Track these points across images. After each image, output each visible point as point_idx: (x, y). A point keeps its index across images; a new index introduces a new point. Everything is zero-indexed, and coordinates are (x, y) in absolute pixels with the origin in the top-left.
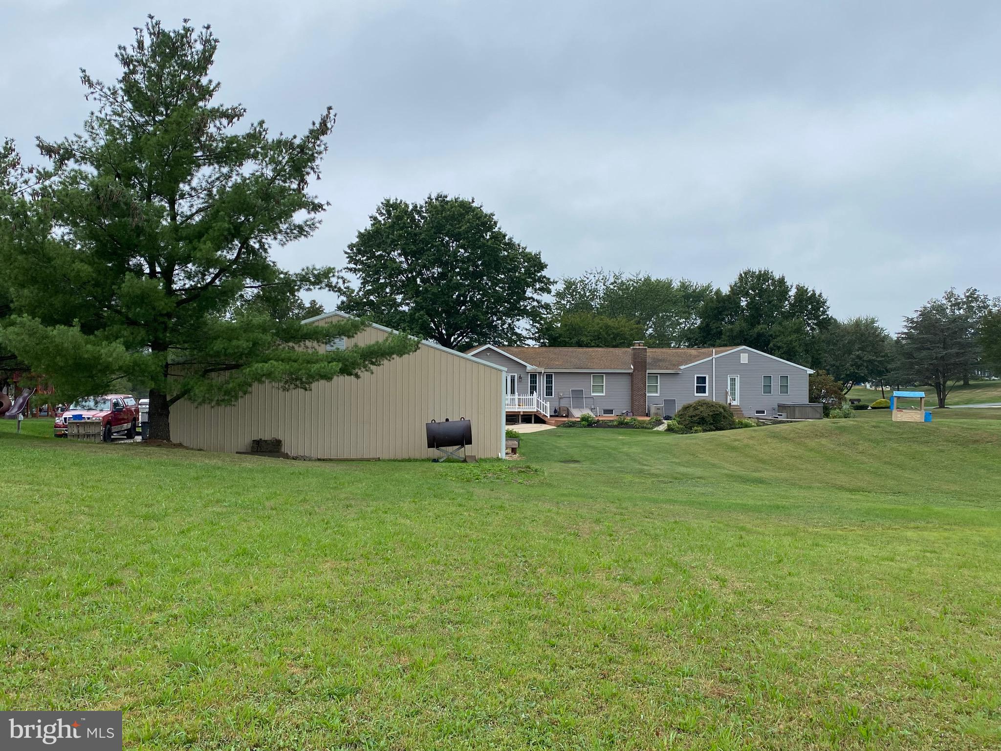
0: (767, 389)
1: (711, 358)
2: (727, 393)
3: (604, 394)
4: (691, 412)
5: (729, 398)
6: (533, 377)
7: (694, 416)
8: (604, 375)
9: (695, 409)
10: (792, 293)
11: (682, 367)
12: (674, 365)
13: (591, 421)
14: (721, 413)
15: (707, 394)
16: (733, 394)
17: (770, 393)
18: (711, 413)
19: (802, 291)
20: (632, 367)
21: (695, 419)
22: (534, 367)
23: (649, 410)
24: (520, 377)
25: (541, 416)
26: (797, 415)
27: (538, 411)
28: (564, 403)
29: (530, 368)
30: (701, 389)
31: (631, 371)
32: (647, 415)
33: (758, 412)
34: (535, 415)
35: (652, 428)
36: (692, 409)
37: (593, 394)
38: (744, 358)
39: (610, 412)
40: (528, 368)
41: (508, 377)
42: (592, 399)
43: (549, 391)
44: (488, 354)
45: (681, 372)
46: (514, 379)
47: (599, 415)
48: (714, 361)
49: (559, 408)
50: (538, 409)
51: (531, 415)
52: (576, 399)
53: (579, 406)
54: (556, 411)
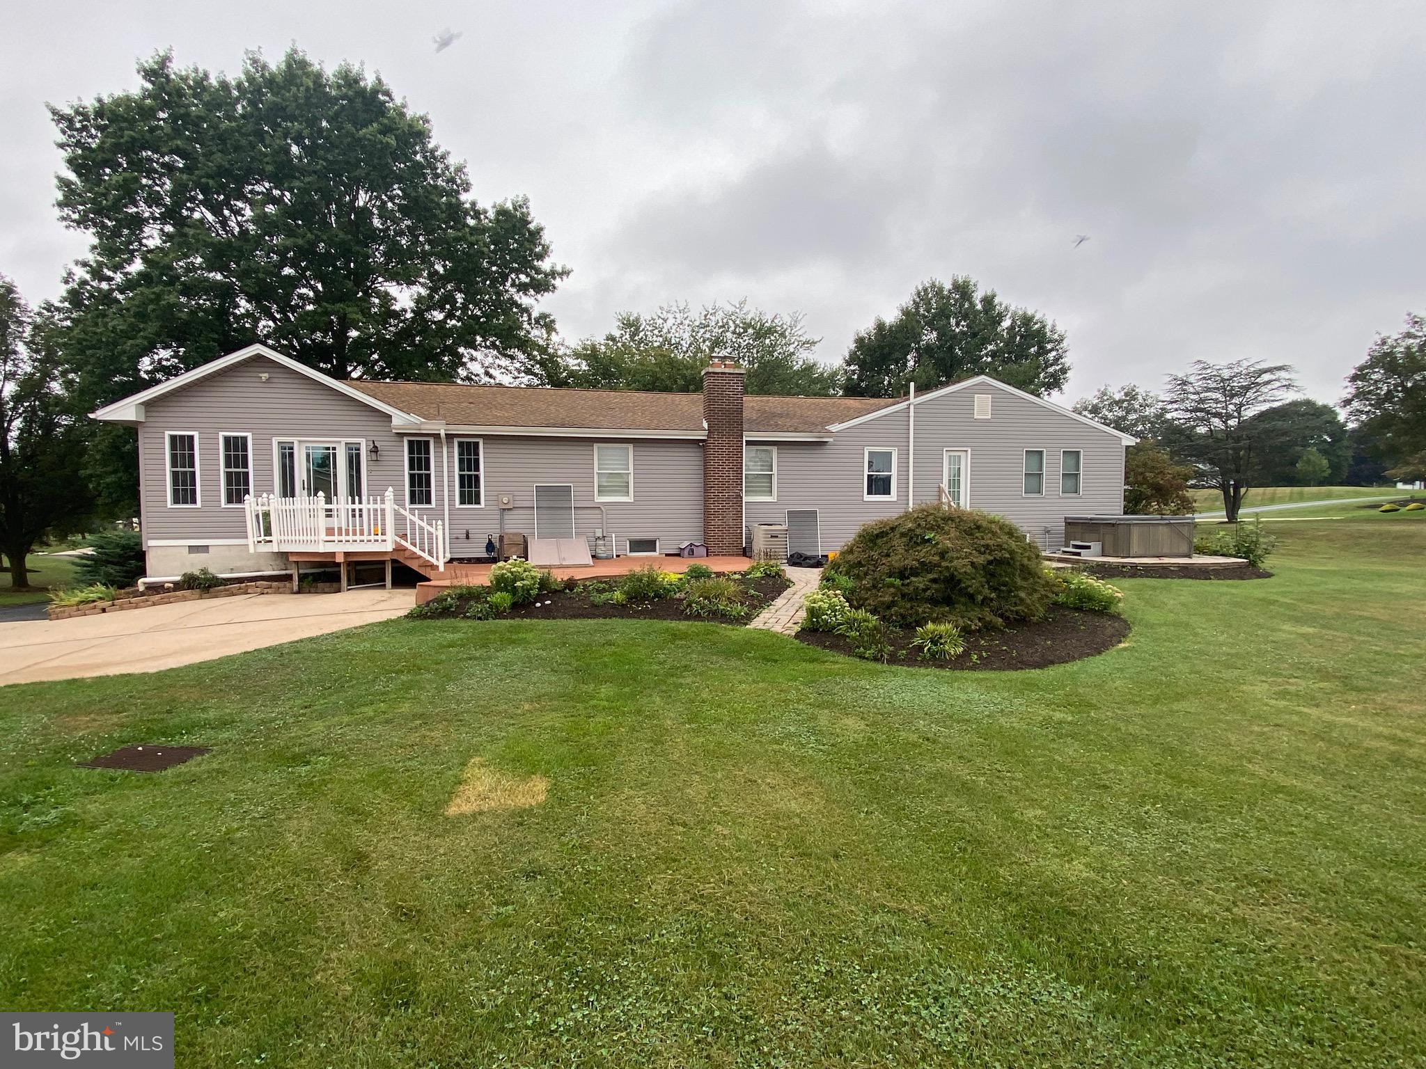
0: (1034, 480)
1: (903, 405)
2: (941, 493)
3: (630, 499)
4: (901, 557)
6: (419, 449)
7: (915, 572)
8: (631, 446)
9: (914, 539)
11: (835, 428)
12: (813, 424)
13: (527, 590)
15: (893, 497)
16: (955, 489)
17: (1039, 492)
18: (981, 560)
20: (705, 425)
21: (919, 582)
22: (413, 419)
23: (750, 540)
24: (375, 450)
25: (414, 565)
26: (1135, 549)
27: (399, 549)
28: (515, 525)
29: (401, 420)
30: (879, 485)
31: (702, 435)
32: (746, 552)
34: (394, 561)
35: (748, 618)
37: (599, 499)
38: (982, 407)
39: (649, 545)
40: (396, 421)
41: (334, 449)
42: (597, 512)
43: (469, 489)
44: (265, 376)
45: (831, 440)
46: (358, 455)
47: (618, 556)
48: (912, 414)
49: (501, 538)
50: (403, 542)
51: (383, 562)
52: (552, 512)
53: (558, 532)
54: (490, 546)
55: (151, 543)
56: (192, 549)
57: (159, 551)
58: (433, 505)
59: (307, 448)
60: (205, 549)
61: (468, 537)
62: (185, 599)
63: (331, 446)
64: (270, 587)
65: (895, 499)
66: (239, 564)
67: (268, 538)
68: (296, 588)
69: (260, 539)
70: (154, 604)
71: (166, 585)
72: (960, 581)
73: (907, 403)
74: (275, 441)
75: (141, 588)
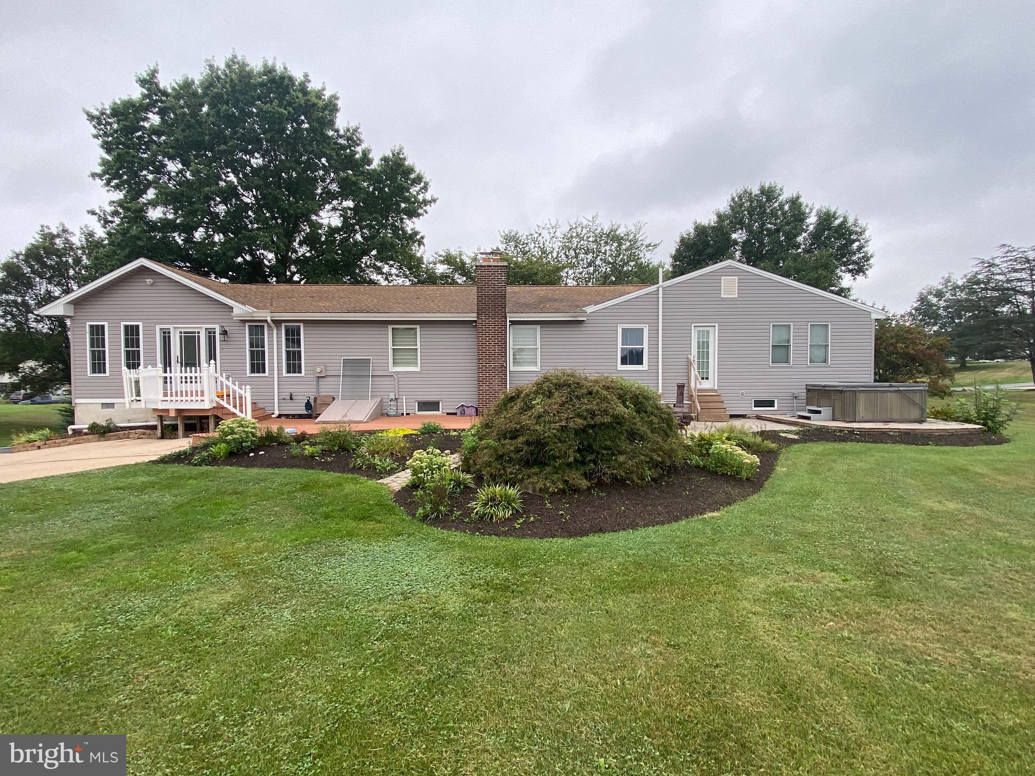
0: (781, 352)
1: (653, 288)
2: (689, 363)
3: (418, 369)
5: (694, 372)
6: (256, 332)
8: (418, 327)
10: (812, 220)
11: (590, 309)
12: (578, 306)
14: (618, 420)
15: (645, 366)
16: (703, 365)
17: (787, 361)
19: (826, 219)
20: (476, 309)
22: (248, 309)
24: (224, 333)
26: (861, 412)
28: (326, 389)
29: (240, 310)
30: (633, 357)
31: (472, 317)
33: (758, 404)
36: (519, 404)
37: (393, 369)
38: (729, 287)
39: (433, 406)
40: (236, 311)
41: (199, 333)
42: (391, 379)
43: (293, 363)
44: (149, 281)
45: (585, 319)
46: (214, 337)
47: (407, 414)
48: (661, 295)
49: (315, 399)
50: (221, 402)
51: (207, 417)
52: (354, 379)
53: (356, 395)
54: (308, 406)
55: (77, 401)
56: (105, 405)
57: (83, 407)
58: (267, 374)
59: (181, 333)
60: (111, 405)
61: (291, 399)
62: (89, 441)
63: (196, 330)
64: (145, 434)
65: (646, 368)
66: (134, 416)
67: (138, 398)
68: (159, 435)
69: (133, 399)
70: (70, 444)
71: (84, 431)
72: (547, 444)
73: (657, 286)
74: (158, 328)
75: (70, 433)
